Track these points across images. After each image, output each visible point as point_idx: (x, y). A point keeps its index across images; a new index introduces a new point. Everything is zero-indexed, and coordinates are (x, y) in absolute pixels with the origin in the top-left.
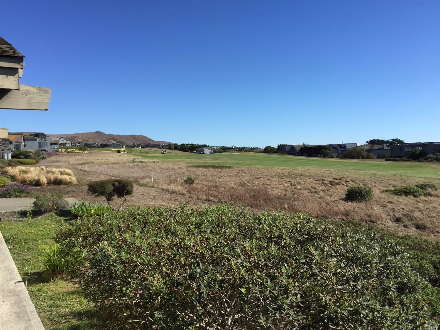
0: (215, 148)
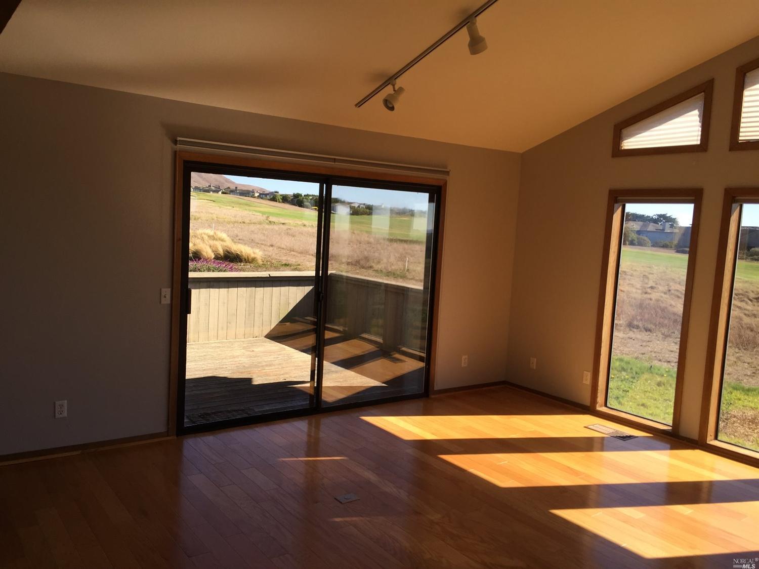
0: (356, 205)
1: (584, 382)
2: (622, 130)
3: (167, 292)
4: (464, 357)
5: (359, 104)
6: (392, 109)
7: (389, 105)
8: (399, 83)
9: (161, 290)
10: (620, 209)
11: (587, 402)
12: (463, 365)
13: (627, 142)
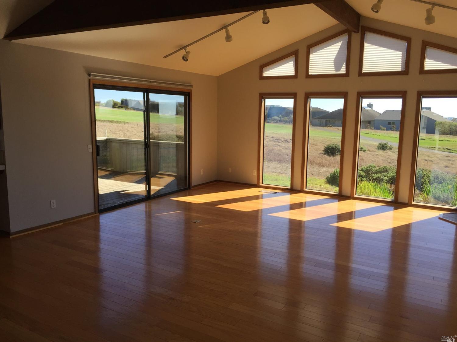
1: (254, 175)
2: (263, 68)
3: (90, 146)
4: (202, 170)
5: (165, 57)
6: (187, 60)
7: (185, 59)
8: (188, 49)
9: (88, 145)
10: (264, 101)
11: (256, 183)
12: (202, 174)
13: (265, 73)
